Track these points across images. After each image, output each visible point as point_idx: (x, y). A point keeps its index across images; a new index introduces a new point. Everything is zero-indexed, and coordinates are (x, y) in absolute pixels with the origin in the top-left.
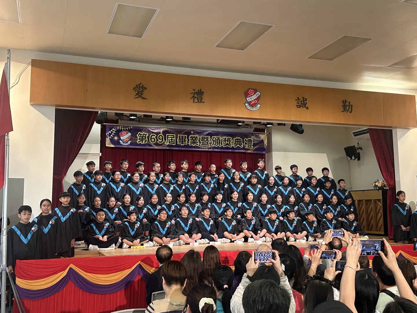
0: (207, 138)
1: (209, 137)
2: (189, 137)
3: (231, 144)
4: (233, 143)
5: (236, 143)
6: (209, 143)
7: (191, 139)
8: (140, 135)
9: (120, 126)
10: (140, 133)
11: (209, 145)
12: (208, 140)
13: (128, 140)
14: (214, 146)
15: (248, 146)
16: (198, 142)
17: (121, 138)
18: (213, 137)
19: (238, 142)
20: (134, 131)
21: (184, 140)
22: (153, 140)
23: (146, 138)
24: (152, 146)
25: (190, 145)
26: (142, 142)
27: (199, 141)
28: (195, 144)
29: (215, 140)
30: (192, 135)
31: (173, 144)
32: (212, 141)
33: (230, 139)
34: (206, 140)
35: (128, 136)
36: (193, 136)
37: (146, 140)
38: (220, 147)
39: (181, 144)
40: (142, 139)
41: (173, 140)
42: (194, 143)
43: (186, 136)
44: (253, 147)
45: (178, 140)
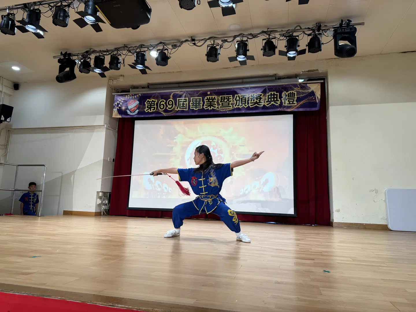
0: (227, 98)
1: (231, 97)
2: (205, 99)
3: (262, 103)
4: (266, 101)
5: (270, 100)
6: (231, 104)
7: (207, 101)
8: (148, 103)
9: (129, 94)
10: (148, 101)
11: (230, 107)
12: (230, 101)
13: (136, 108)
14: (237, 107)
15: (288, 103)
16: (215, 105)
17: (129, 107)
18: (236, 95)
19: (273, 98)
20: (142, 99)
21: (198, 103)
22: (162, 107)
23: (154, 105)
24: (161, 113)
25: (205, 109)
26: (151, 110)
27: (218, 102)
28: (212, 107)
29: (238, 99)
30: (208, 97)
31: (185, 110)
32: (235, 100)
33: (261, 95)
34: (227, 100)
35: (136, 105)
36: (210, 98)
37: (155, 107)
38: (246, 107)
39: (195, 108)
40: (151, 107)
41: (185, 104)
42: (210, 106)
43: (201, 98)
44: (296, 103)
45: (191, 104)
